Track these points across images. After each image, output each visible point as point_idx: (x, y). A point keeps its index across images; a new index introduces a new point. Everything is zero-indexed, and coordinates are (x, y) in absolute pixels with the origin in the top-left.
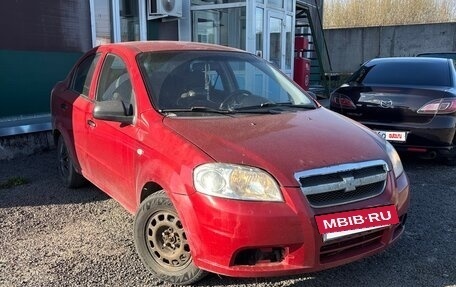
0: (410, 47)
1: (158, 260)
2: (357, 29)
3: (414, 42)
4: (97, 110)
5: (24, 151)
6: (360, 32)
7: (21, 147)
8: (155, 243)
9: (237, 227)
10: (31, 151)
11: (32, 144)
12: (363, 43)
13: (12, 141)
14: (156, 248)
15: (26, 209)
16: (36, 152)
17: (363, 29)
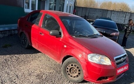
0: (93, 13)
1: (69, 76)
2: (81, 7)
3: (94, 12)
4: (51, 33)
5: (6, 35)
6: (82, 8)
7: (5, 34)
8: (69, 71)
9: (101, 72)
10: (7, 35)
11: (8, 34)
12: (82, 11)
13: (2, 32)
14: (69, 73)
15: (16, 55)
16: (9, 35)
17: (83, 7)
